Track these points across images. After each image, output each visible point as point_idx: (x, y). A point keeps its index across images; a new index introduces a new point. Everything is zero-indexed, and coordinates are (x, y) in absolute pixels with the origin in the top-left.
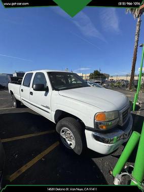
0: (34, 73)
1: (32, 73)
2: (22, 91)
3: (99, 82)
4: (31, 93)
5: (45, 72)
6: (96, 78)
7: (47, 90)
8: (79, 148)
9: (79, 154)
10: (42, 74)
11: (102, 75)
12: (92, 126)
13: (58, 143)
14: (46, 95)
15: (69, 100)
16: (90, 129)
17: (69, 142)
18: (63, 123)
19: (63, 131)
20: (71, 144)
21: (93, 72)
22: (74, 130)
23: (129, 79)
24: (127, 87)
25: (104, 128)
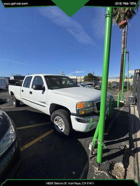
0: (34, 76)
1: (32, 77)
2: (23, 91)
3: (92, 84)
4: (31, 93)
5: (42, 76)
6: (90, 80)
7: (44, 89)
8: (67, 130)
9: (67, 135)
10: (40, 78)
11: (96, 77)
12: (75, 112)
13: (53, 130)
14: (43, 93)
15: (59, 95)
16: (74, 115)
17: (60, 128)
18: (55, 113)
19: (56, 120)
20: (62, 129)
21: (87, 75)
22: (64, 117)
23: (118, 81)
24: (117, 88)
25: (83, 112)
